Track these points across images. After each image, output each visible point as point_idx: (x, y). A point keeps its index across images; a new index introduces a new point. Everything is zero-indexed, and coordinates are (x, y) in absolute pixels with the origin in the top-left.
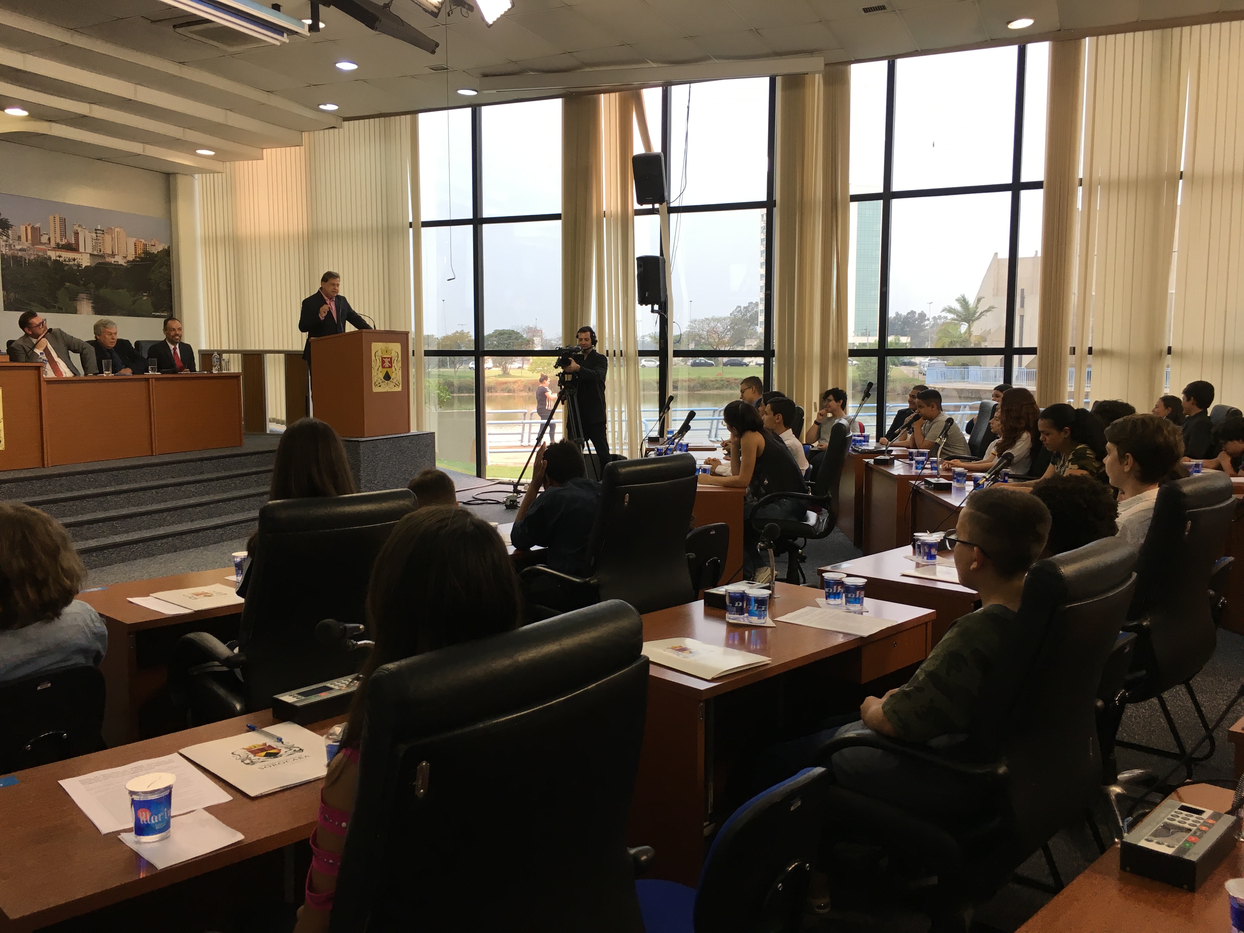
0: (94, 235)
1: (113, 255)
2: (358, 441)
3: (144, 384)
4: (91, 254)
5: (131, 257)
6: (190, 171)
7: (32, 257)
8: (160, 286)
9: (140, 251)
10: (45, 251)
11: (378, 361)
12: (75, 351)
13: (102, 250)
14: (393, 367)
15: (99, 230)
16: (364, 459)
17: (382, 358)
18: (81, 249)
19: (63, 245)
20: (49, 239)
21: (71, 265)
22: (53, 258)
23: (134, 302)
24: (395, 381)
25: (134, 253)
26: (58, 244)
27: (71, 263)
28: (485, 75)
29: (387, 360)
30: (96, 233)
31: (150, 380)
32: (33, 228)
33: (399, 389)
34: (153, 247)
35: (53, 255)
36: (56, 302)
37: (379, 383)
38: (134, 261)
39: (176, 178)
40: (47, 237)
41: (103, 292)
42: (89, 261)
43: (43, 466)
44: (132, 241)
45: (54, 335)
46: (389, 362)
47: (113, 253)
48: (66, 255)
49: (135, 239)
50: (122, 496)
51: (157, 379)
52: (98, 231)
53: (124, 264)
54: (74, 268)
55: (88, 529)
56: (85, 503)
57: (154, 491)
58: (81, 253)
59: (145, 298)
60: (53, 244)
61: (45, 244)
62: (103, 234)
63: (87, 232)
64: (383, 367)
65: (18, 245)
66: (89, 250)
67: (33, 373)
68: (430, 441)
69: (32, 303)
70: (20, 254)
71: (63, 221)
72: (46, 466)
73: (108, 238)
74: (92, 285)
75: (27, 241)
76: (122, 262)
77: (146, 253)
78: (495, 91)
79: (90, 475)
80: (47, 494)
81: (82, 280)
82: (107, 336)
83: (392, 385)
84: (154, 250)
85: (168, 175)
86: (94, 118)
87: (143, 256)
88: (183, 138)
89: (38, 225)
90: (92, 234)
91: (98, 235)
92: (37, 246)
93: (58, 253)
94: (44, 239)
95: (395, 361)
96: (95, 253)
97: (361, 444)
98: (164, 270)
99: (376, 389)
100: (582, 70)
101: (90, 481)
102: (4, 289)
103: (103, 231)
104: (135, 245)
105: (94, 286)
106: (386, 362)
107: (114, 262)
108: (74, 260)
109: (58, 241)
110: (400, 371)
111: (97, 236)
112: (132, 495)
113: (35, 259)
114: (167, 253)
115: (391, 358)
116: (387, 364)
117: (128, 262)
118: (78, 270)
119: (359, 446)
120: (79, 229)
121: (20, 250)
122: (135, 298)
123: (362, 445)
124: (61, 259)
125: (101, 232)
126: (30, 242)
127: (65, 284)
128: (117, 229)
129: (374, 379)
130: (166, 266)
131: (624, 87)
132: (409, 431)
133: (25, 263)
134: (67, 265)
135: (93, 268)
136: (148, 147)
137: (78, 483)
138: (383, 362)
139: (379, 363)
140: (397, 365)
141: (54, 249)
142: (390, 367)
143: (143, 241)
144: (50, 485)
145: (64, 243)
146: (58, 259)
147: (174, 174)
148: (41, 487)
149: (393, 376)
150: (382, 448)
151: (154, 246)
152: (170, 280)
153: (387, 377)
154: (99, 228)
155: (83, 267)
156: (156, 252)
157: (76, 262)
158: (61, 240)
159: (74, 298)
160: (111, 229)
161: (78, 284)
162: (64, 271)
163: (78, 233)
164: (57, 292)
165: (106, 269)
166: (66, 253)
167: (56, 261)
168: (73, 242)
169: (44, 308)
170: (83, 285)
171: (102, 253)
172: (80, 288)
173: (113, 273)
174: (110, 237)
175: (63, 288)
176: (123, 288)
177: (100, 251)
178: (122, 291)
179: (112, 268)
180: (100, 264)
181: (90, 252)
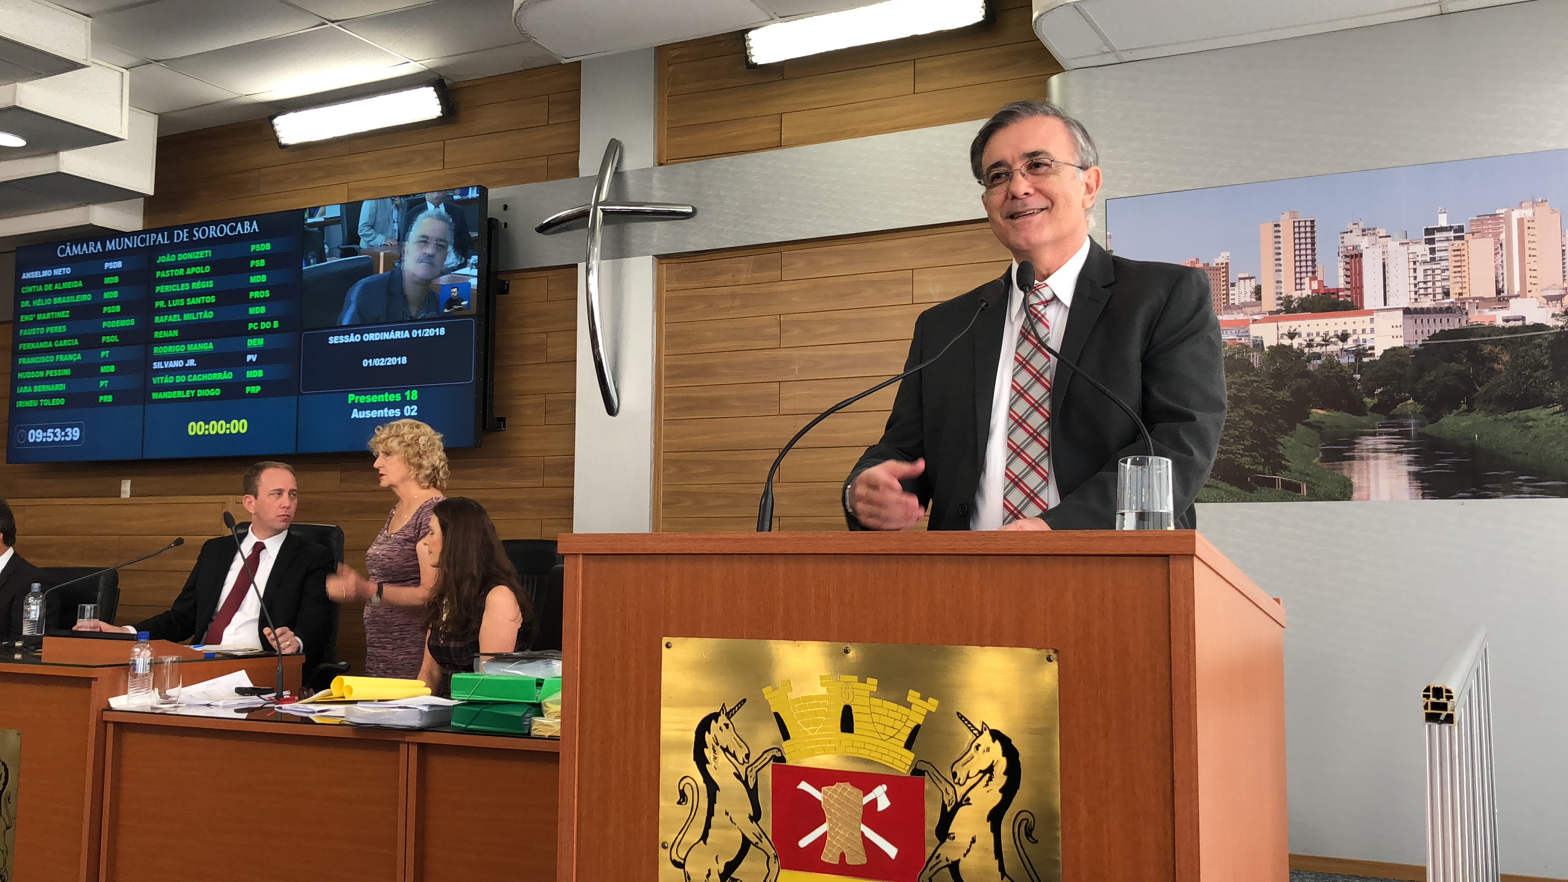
0: (1422, 250)
1: (1501, 298)
4: (1407, 311)
10: (1244, 328)
13: (1454, 290)
15: (1442, 229)
18: (1372, 298)
19: (1304, 300)
20: (1258, 291)
21: (1330, 356)
22: (1271, 342)
26: (1288, 301)
27: (1331, 348)
30: (1431, 241)
35: (1270, 332)
36: (1278, 466)
40: (1250, 285)
41: (1455, 422)
42: (1400, 332)
47: (1499, 292)
52: (1437, 236)
53: (1551, 322)
54: (1344, 361)
60: (1270, 302)
61: (1244, 306)
62: (1462, 238)
63: (1393, 245)
66: (1402, 297)
71: (1307, 233)
73: (1479, 247)
74: (1409, 407)
76: (1539, 317)
81: (1371, 395)
89: (1221, 258)
90: (1413, 248)
91: (1437, 245)
93: (1286, 326)
94: (1241, 294)
96: (1427, 303)
103: (1460, 229)
105: (1420, 407)
107: (1507, 321)
108: (1344, 337)
109: (1288, 289)
111: (1432, 251)
118: (1360, 367)
120: (1364, 243)
124: (1296, 343)
125: (1451, 234)
127: (1307, 415)
128: (1516, 215)
134: (1318, 356)
135: (1415, 352)
141: (1273, 316)
145: (1307, 292)
146: (1286, 342)
154: (1443, 222)
155: (1378, 353)
157: (1350, 344)
158: (1299, 285)
160: (1494, 216)
161: (1358, 409)
162: (1307, 374)
163: (1361, 255)
164: (1284, 439)
165: (1473, 348)
166: (1313, 322)
167: (1279, 351)
168: (1341, 283)
169: (1234, 489)
170: (1374, 409)
171: (1452, 299)
172: (1364, 420)
173: (1506, 358)
174: (1489, 242)
175: (1299, 426)
176: (1547, 403)
177: (1447, 294)
178: (1540, 413)
179: (1495, 343)
180: (1444, 334)
181: (1406, 302)
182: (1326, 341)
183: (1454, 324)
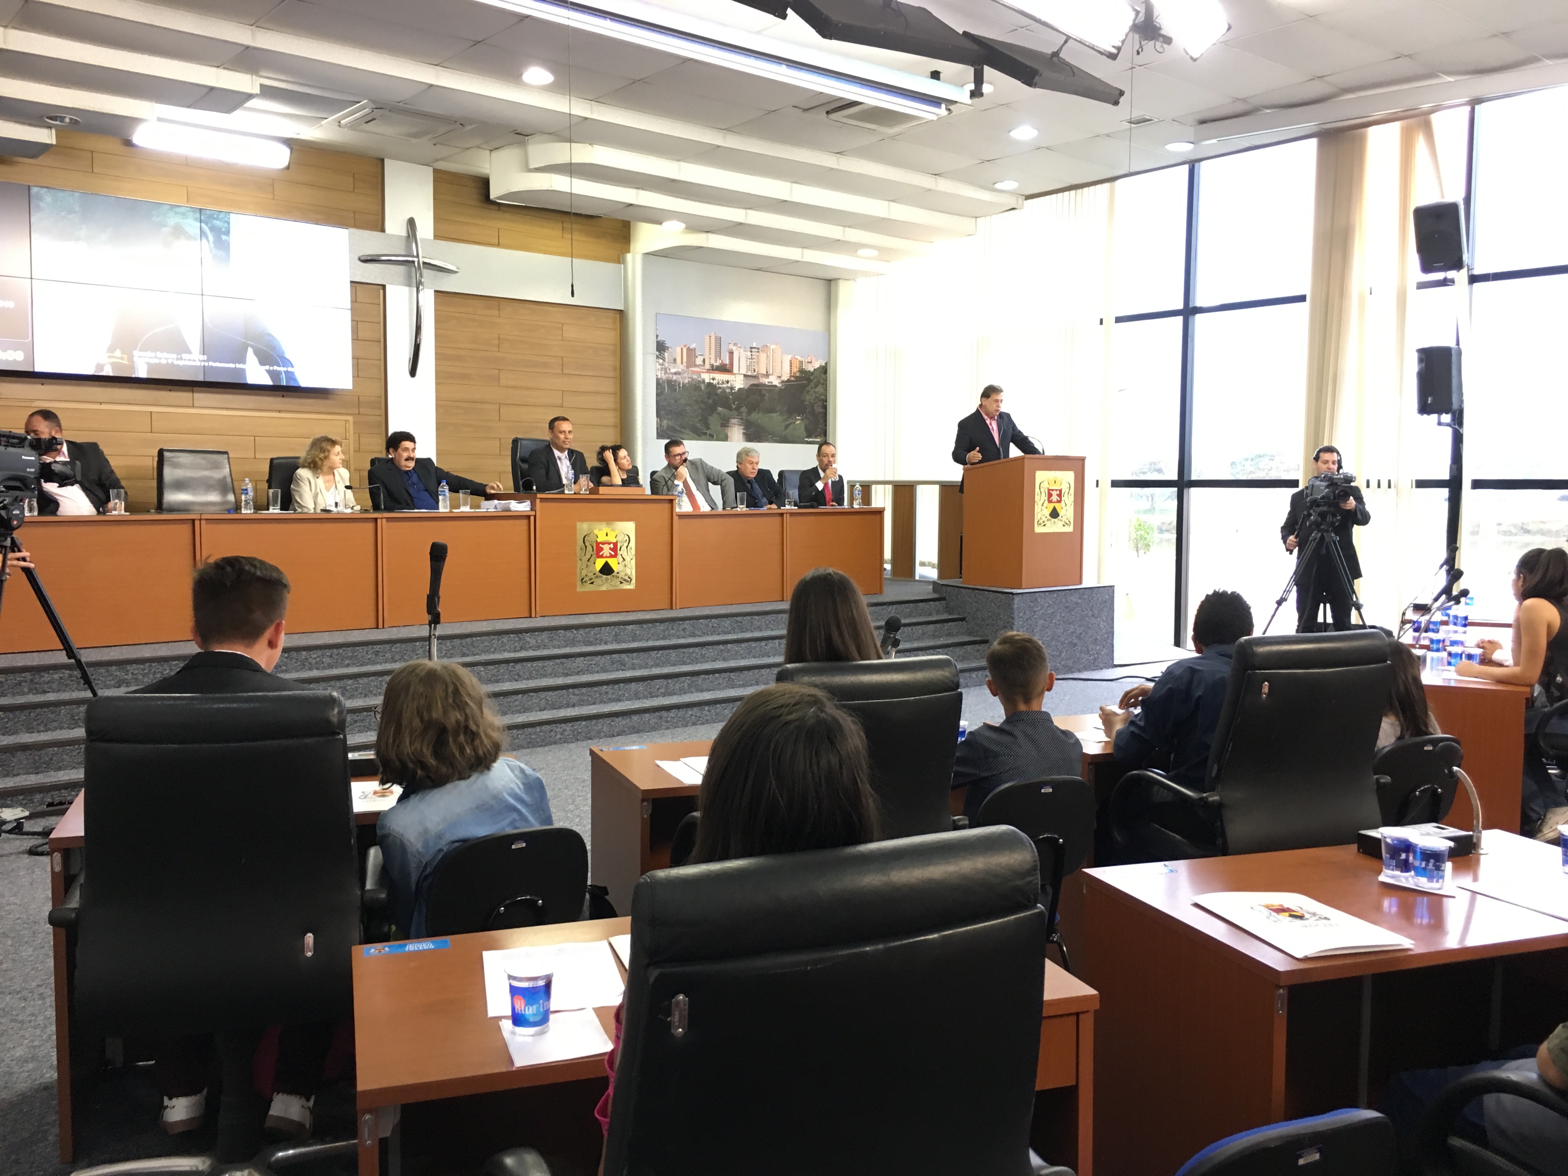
0: (749, 354)
1: (767, 375)
2: (1012, 594)
3: (778, 519)
4: (745, 376)
5: (785, 377)
6: (851, 275)
7: (686, 381)
8: (815, 408)
9: (795, 370)
10: (699, 373)
11: (1043, 494)
12: (715, 483)
13: (756, 370)
14: (1063, 502)
15: (754, 348)
16: (1018, 616)
17: (1049, 490)
18: (735, 370)
19: (717, 366)
20: (704, 361)
21: (724, 388)
22: (707, 381)
23: (787, 427)
24: (1064, 519)
25: (789, 372)
26: (712, 366)
27: (724, 386)
28: (1203, 122)
29: (1054, 493)
30: (751, 352)
31: (785, 515)
32: (689, 349)
33: (1070, 529)
34: (810, 365)
35: (707, 377)
36: (708, 428)
37: (1044, 522)
38: (788, 380)
39: (837, 285)
40: (701, 358)
41: (755, 416)
42: (742, 382)
43: (672, 608)
44: (787, 358)
45: (697, 467)
46: (1057, 495)
47: (767, 372)
48: (720, 377)
49: (790, 357)
50: (743, 645)
51: (792, 514)
52: (753, 350)
53: (778, 385)
54: (728, 391)
55: (704, 679)
56: (704, 651)
57: (777, 641)
58: (735, 374)
59: (798, 422)
60: (707, 366)
61: (700, 365)
62: (759, 352)
63: (742, 351)
64: (1050, 501)
65: (674, 367)
66: (743, 371)
67: (667, 506)
68: (1107, 597)
69: (684, 431)
70: (675, 377)
71: (719, 340)
72: (674, 607)
73: (763, 356)
74: (744, 409)
75: (682, 363)
76: (776, 382)
77: (802, 371)
78: (1214, 141)
79: (713, 620)
80: (669, 639)
81: (734, 404)
82: (748, 465)
83: (1060, 524)
84: (811, 368)
85: (830, 281)
86: (749, 225)
87: (798, 374)
88: (844, 239)
89: (693, 346)
90: (747, 353)
91: (753, 353)
92: (692, 369)
93: (712, 375)
94: (699, 361)
95: (1066, 494)
96: (749, 373)
97: (1015, 596)
98: (820, 389)
99: (1038, 529)
100: (1341, 98)
101: (713, 627)
102: (658, 415)
103: (758, 349)
104: (791, 363)
105: (746, 410)
106: (1054, 495)
107: (768, 383)
108: (728, 382)
109: (713, 362)
110: (1072, 506)
111: (752, 355)
112: (753, 644)
113: (689, 382)
114: (824, 370)
115: (1060, 491)
116: (1055, 498)
117: (783, 382)
118: (732, 394)
119: (1013, 599)
120: (734, 348)
121: (675, 373)
122: (788, 423)
123: (1017, 599)
124: (715, 382)
125: (756, 350)
126: (685, 364)
127: (717, 410)
128: (773, 347)
129: (1037, 516)
130: (823, 384)
131: (1405, 113)
132: (1081, 583)
133: (679, 387)
134: (720, 388)
135: (746, 390)
136: (806, 251)
137: (701, 628)
138: (1050, 495)
139: (1044, 497)
140: (1069, 499)
141: (708, 371)
142: (1059, 502)
143: (799, 358)
144: (673, 629)
145: (718, 364)
146: (712, 381)
147: (836, 280)
148: (664, 631)
149: (1062, 513)
150: (1042, 603)
151: (811, 362)
152: (826, 401)
153: (1054, 514)
154: (754, 346)
155: (737, 389)
156: (812, 370)
157: (729, 385)
158: (716, 361)
159: (725, 424)
160: (767, 346)
161: (730, 409)
162: (717, 394)
163: (733, 353)
164: (710, 418)
165: (760, 391)
166: (720, 375)
167: (710, 384)
168: (728, 363)
169: (695, 435)
170: (735, 409)
171: (756, 373)
172: (732, 413)
173: (767, 395)
174: (765, 355)
175: (715, 414)
176: (776, 412)
177: (754, 371)
178: (774, 415)
179: (765, 390)
180: (753, 385)
181: (744, 372)
182: (723, 383)
183: (755, 382)
